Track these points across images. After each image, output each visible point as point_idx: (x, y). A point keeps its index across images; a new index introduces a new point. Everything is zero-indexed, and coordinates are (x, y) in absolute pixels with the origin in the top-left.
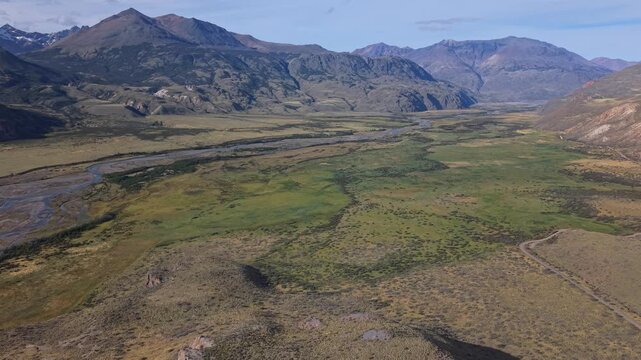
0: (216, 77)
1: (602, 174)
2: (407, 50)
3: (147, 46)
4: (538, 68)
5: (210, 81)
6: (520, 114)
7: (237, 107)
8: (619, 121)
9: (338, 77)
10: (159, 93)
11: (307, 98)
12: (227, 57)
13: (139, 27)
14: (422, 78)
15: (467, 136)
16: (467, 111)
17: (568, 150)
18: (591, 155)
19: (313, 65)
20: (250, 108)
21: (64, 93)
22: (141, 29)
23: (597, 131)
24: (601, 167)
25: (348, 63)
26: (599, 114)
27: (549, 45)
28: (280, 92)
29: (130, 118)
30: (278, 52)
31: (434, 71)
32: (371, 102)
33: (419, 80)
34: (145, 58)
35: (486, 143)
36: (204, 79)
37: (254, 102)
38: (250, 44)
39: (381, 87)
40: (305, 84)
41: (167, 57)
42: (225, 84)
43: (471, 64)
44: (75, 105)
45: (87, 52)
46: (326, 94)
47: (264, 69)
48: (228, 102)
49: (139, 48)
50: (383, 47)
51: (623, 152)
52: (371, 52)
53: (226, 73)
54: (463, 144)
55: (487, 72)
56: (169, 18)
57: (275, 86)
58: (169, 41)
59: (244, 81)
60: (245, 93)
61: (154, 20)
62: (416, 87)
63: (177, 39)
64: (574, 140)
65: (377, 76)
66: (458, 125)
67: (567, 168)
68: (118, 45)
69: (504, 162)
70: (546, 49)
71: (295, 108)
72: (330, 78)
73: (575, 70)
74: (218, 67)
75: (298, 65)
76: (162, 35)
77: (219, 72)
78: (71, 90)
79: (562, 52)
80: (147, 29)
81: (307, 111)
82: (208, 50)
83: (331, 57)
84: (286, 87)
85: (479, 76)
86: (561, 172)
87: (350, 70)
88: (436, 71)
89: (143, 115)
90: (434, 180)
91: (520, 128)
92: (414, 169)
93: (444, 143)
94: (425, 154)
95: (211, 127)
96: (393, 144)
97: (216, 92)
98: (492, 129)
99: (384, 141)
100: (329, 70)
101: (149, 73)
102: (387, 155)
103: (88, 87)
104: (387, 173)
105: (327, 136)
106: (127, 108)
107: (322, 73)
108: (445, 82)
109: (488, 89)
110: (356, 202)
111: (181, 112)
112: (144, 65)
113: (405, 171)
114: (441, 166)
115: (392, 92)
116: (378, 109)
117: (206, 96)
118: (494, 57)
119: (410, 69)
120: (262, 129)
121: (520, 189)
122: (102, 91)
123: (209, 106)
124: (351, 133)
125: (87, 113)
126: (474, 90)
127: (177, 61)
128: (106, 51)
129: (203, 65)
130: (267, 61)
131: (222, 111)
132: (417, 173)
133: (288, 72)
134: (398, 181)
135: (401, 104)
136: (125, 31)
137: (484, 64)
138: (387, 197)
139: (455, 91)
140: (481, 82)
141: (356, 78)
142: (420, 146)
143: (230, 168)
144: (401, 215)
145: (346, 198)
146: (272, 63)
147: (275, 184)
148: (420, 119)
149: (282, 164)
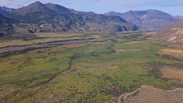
0: (60, 21)
1: (170, 56)
2: (120, 13)
3: (41, 12)
4: (158, 19)
5: (58, 22)
6: (151, 33)
7: (64, 30)
8: (179, 36)
9: (97, 21)
10: (41, 26)
11: (87, 27)
12: (64, 15)
13: (39, 7)
14: (123, 21)
15: (130, 40)
16: (135, 31)
17: (161, 45)
18: (168, 47)
19: (90, 18)
20: (68, 30)
21: (11, 26)
22: (40, 7)
23: (172, 39)
24: (170, 53)
25: (100, 17)
26: (173, 33)
27: (162, 12)
28: (78, 26)
29: (28, 33)
30: (81, 14)
31: (127, 20)
32: (105, 29)
33: (121, 22)
34: (40, 16)
35: (135, 42)
36: (56, 22)
37: (70, 29)
38: (73, 12)
39: (109, 24)
40: (87, 23)
41: (46, 15)
42: (62, 23)
43: (138, 17)
44: (13, 30)
45: (23, 14)
46: (92, 26)
47: (75, 19)
48: (61, 29)
49: (39, 12)
50: (112, 12)
51: (180, 46)
52: (109, 14)
53: (63, 20)
54: (127, 43)
55: (143, 20)
56: (49, 4)
57: (77, 24)
58: (47, 11)
59: (68, 22)
60: (67, 26)
61: (44, 5)
62: (120, 24)
63: (50, 10)
64: (164, 42)
65: (109, 21)
66: (129, 36)
67: (158, 53)
68: (33, 12)
69: (136, 50)
70: (161, 13)
71: (82, 30)
72: (94, 21)
73: (169, 19)
74: (61, 18)
75: (86, 18)
76: (46, 9)
77: (61, 20)
78: (14, 25)
79: (166, 14)
80: (41, 7)
81: (85, 31)
82: (59, 13)
83: (95, 15)
84: (81, 24)
85: (140, 21)
86: (155, 54)
87: (101, 19)
88: (128, 20)
89: (33, 33)
90: (107, 58)
91: (148, 37)
92: (103, 53)
93: (121, 42)
94: (112, 47)
95: (50, 36)
96: (104, 43)
97: (58, 26)
98: (139, 37)
99: (101, 42)
100: (94, 19)
101: (40, 20)
102: (99, 47)
103: (20, 24)
104: (93, 54)
105: (85, 40)
106: (28, 30)
107: (92, 20)
108: (130, 23)
109: (143, 25)
110: (69, 68)
111: (46, 32)
112: (39, 18)
113: (100, 54)
114: (114, 51)
115: (112, 26)
116: (107, 31)
117: (55, 27)
118: (145, 15)
119: (119, 19)
120: (66, 37)
121: (137, 62)
122: (24, 25)
123: (55, 30)
124: (93, 39)
125: (16, 32)
126: (139, 25)
127: (49, 16)
128: (29, 14)
129: (57, 17)
130: (76, 16)
131: (59, 31)
132: (103, 55)
133: (82, 20)
134: (94, 58)
135: (115, 29)
136: (35, 8)
137: (142, 18)
138: (83, 66)
139: (132, 25)
140: (141, 23)
141: (102, 21)
142: (112, 44)
143: (39, 52)
144: (81, 76)
145: (68, 66)
146: (78, 17)
147: (47, 59)
148: (119, 34)
149: (59, 50)
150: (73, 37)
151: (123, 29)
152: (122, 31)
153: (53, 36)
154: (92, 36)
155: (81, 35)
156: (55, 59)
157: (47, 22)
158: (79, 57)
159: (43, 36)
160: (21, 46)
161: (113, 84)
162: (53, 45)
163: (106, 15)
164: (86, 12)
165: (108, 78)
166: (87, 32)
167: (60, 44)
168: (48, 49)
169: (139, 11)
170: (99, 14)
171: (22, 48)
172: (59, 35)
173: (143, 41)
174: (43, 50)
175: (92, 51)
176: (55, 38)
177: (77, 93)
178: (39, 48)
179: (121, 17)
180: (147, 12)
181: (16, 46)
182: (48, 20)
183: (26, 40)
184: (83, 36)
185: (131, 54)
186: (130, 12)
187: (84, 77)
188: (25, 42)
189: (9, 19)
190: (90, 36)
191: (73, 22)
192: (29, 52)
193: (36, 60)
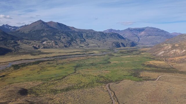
0: (61, 38)
2: (119, 31)
3: (43, 30)
4: (155, 35)
5: (60, 39)
6: (147, 48)
7: (66, 46)
8: (167, 50)
9: (96, 38)
10: (44, 43)
11: (87, 44)
12: (65, 33)
13: (41, 25)
15: (127, 54)
16: (133, 47)
17: (150, 58)
18: (155, 60)
19: (90, 35)
20: (69, 47)
21: (17, 43)
23: (161, 53)
24: (154, 63)
25: (100, 34)
28: (79, 42)
29: (33, 49)
30: (81, 31)
32: (104, 45)
33: (120, 39)
34: (42, 33)
35: (129, 56)
36: (58, 39)
37: (71, 45)
38: (73, 29)
39: (107, 41)
40: (87, 40)
41: (48, 33)
42: (63, 40)
43: (136, 34)
44: (19, 46)
45: (26, 32)
46: (92, 43)
47: (76, 36)
48: (63, 45)
49: (41, 30)
50: (111, 30)
52: (108, 31)
53: (64, 37)
54: (122, 57)
55: (141, 37)
56: (51, 22)
57: (78, 41)
58: (50, 28)
59: (69, 39)
60: (68, 42)
61: (46, 23)
62: (118, 41)
63: (52, 28)
64: (154, 56)
65: (108, 38)
66: (126, 51)
67: (144, 63)
68: (35, 30)
69: (128, 62)
70: (158, 30)
71: (82, 47)
72: (94, 38)
73: (166, 36)
74: (63, 35)
75: (86, 35)
76: (48, 27)
77: (62, 37)
78: (19, 42)
79: (163, 31)
80: (44, 25)
81: (86, 48)
82: (60, 31)
83: (95, 33)
84: (81, 41)
85: (139, 38)
86: (142, 64)
87: (100, 36)
88: (126, 36)
89: (37, 49)
90: (103, 66)
91: (142, 52)
92: (101, 63)
93: (117, 56)
94: (108, 59)
95: (54, 52)
96: (102, 57)
97: (60, 42)
98: (134, 53)
99: (100, 56)
100: (94, 36)
101: (43, 37)
102: (97, 59)
103: (24, 41)
104: (92, 64)
105: (85, 54)
106: (33, 47)
107: (92, 37)
108: (128, 39)
109: (141, 41)
110: (75, 73)
111: (49, 48)
112: (42, 35)
113: (98, 64)
114: (109, 62)
115: (111, 42)
116: (106, 47)
117: (57, 43)
118: (143, 32)
119: (117, 36)
120: (68, 52)
121: (125, 69)
122: (28, 42)
123: (57, 46)
124: (93, 54)
125: (21, 48)
126: (137, 42)
127: (51, 34)
128: (32, 31)
129: (58, 35)
130: (77, 34)
131: (61, 48)
132: (100, 65)
133: (82, 37)
134: (93, 67)
135: (113, 45)
136: (38, 26)
137: (140, 34)
138: (85, 71)
139: (130, 42)
140: (139, 39)
141: (101, 38)
142: (109, 57)
143: (49, 63)
144: (84, 76)
145: (74, 71)
146: (78, 34)
147: (57, 67)
148: (117, 50)
149: (65, 62)
150: (74, 52)
151: (121, 45)
152: (120, 47)
153: (56, 52)
154: (92, 51)
155: (82, 50)
156: (63, 68)
157: (49, 39)
158: (81, 66)
159: (48, 52)
160: (32, 59)
161: (105, 79)
162: (58, 58)
163: (105, 32)
164: (86, 30)
165: (102, 77)
166: (87, 48)
167: (64, 58)
168: (55, 61)
169: (137, 28)
170: (98, 32)
171: (33, 61)
172: (62, 51)
173: (136, 55)
174: (51, 62)
175: (91, 62)
176: (59, 53)
177: (82, 83)
178: (48, 60)
179: (120, 34)
180: (145, 30)
181: (27, 59)
182: (50, 37)
183: (34, 55)
184: (84, 51)
185: (122, 64)
186: (129, 30)
187: (86, 77)
188: (33, 56)
189: (14, 36)
190: (90, 51)
191: (73, 39)
192: (40, 64)
193: (48, 68)
